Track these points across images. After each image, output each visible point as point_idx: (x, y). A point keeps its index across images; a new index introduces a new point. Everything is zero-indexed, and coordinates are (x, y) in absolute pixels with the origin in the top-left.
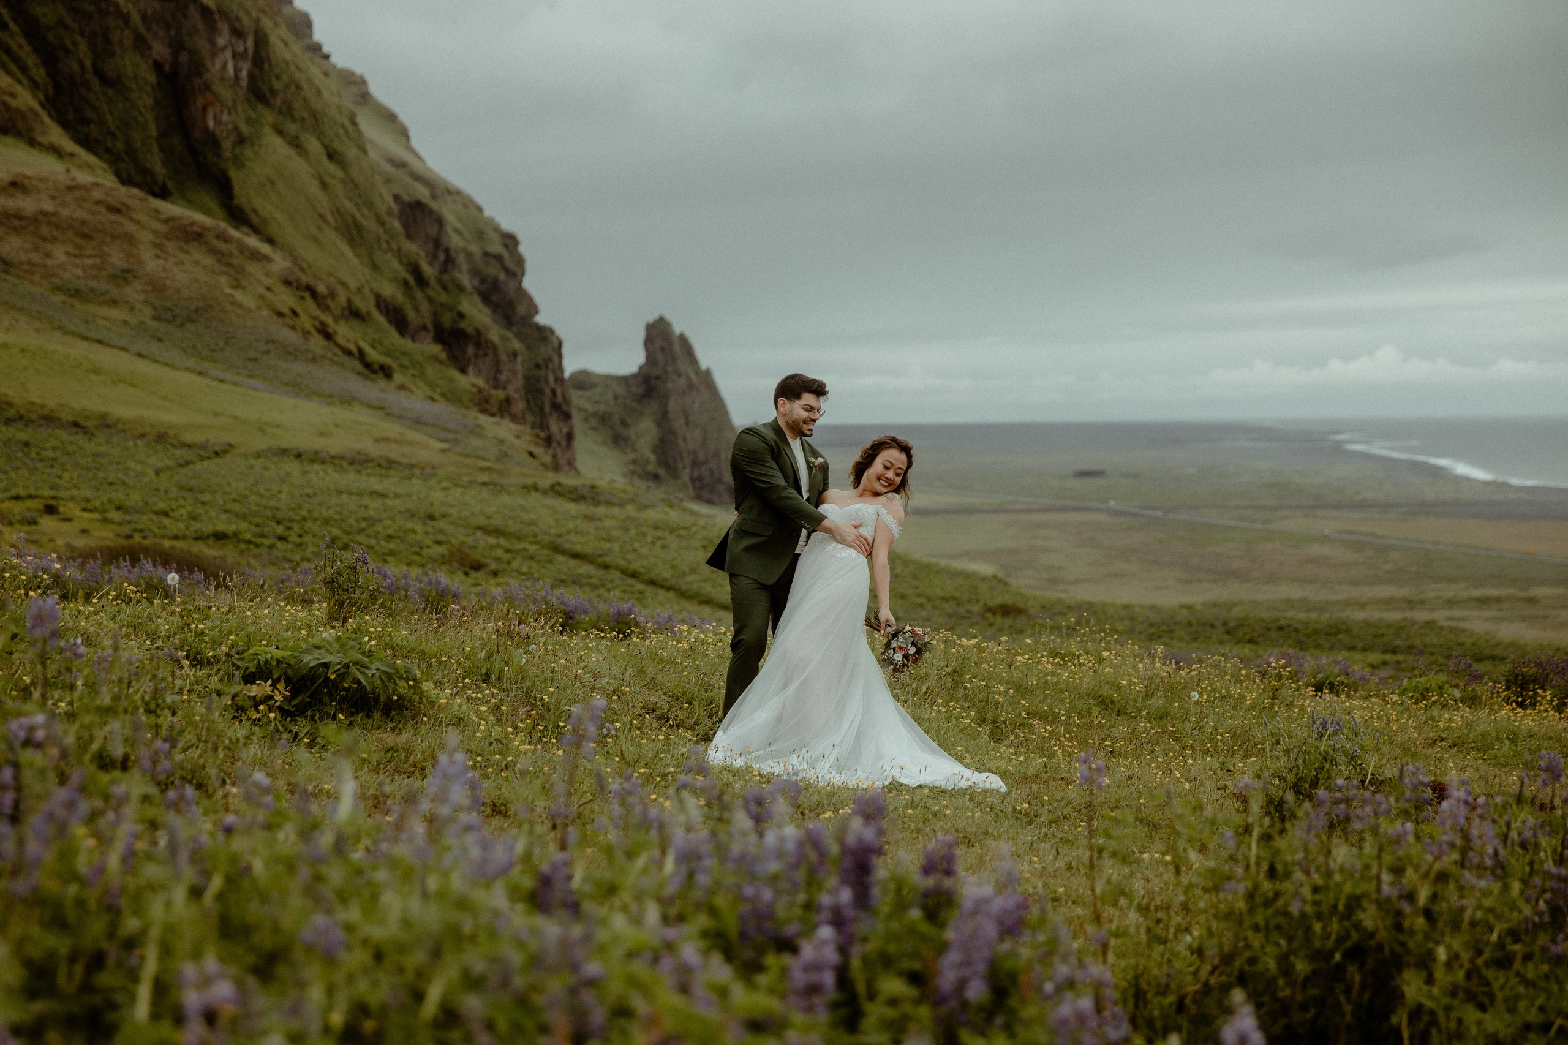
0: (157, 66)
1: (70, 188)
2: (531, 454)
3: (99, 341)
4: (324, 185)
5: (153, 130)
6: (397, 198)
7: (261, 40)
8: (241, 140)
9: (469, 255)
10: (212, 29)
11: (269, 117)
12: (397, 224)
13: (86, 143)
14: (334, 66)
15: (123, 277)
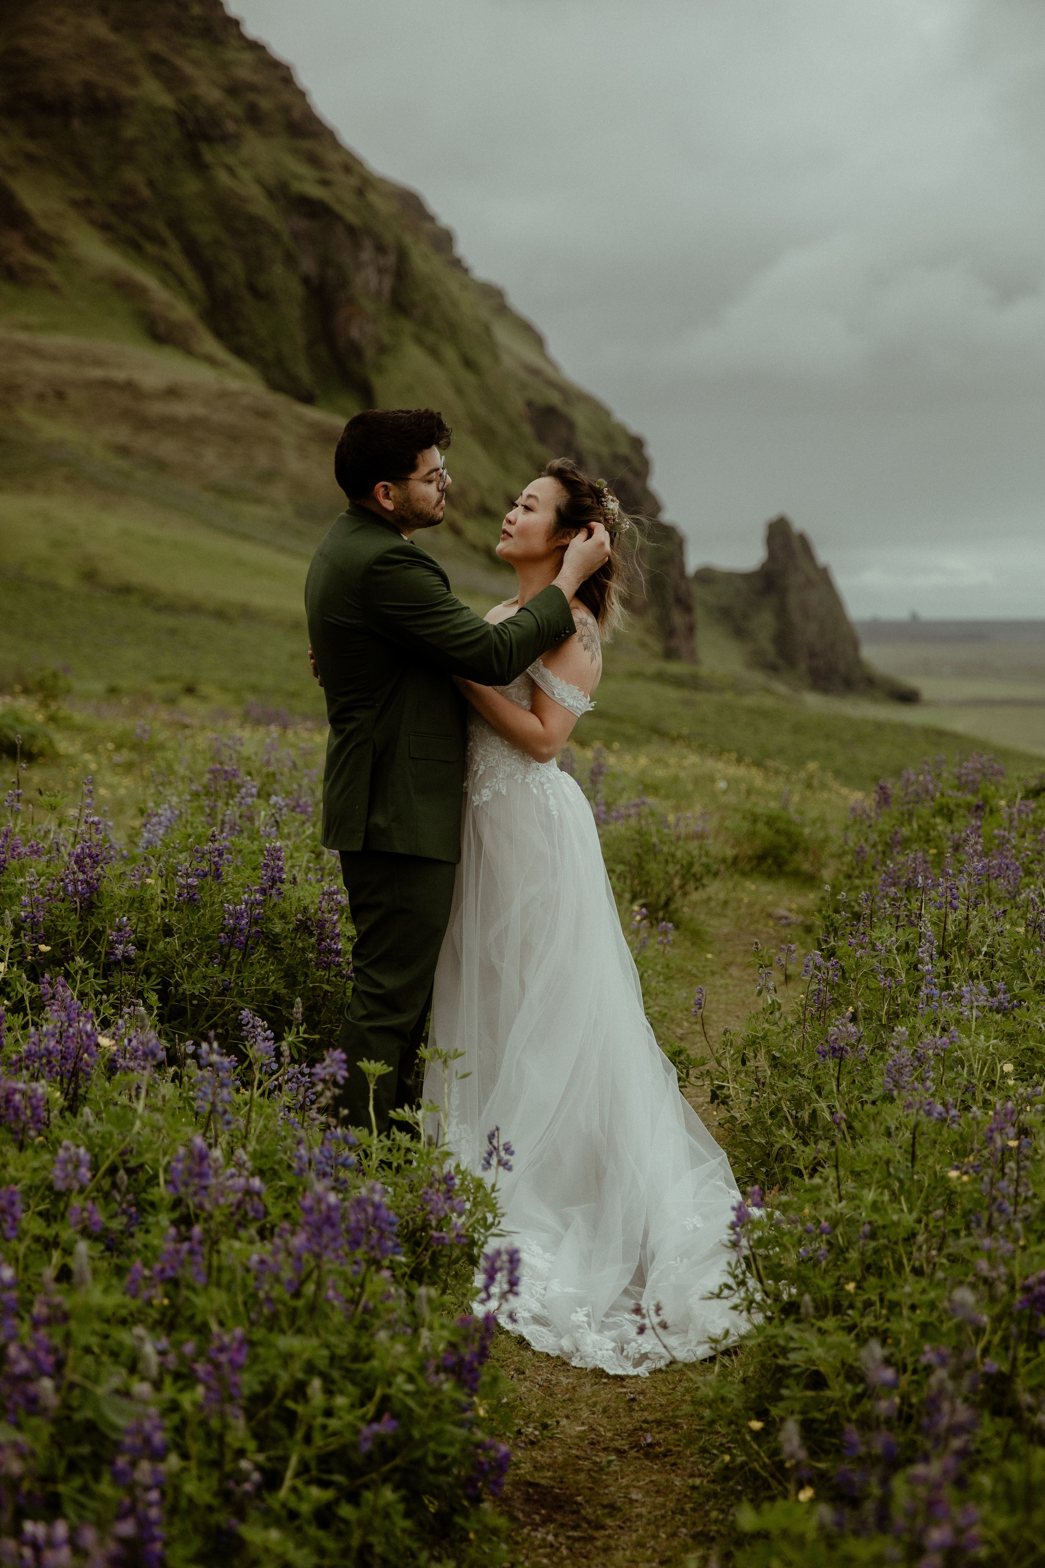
0: (306, 281)
1: (223, 394)
2: (643, 645)
3: (246, 537)
4: (459, 391)
5: (300, 339)
6: (530, 404)
7: (403, 256)
8: (383, 349)
9: (599, 457)
10: (357, 245)
11: (408, 327)
12: (527, 429)
13: (239, 352)
14: (472, 280)
15: (269, 476)
